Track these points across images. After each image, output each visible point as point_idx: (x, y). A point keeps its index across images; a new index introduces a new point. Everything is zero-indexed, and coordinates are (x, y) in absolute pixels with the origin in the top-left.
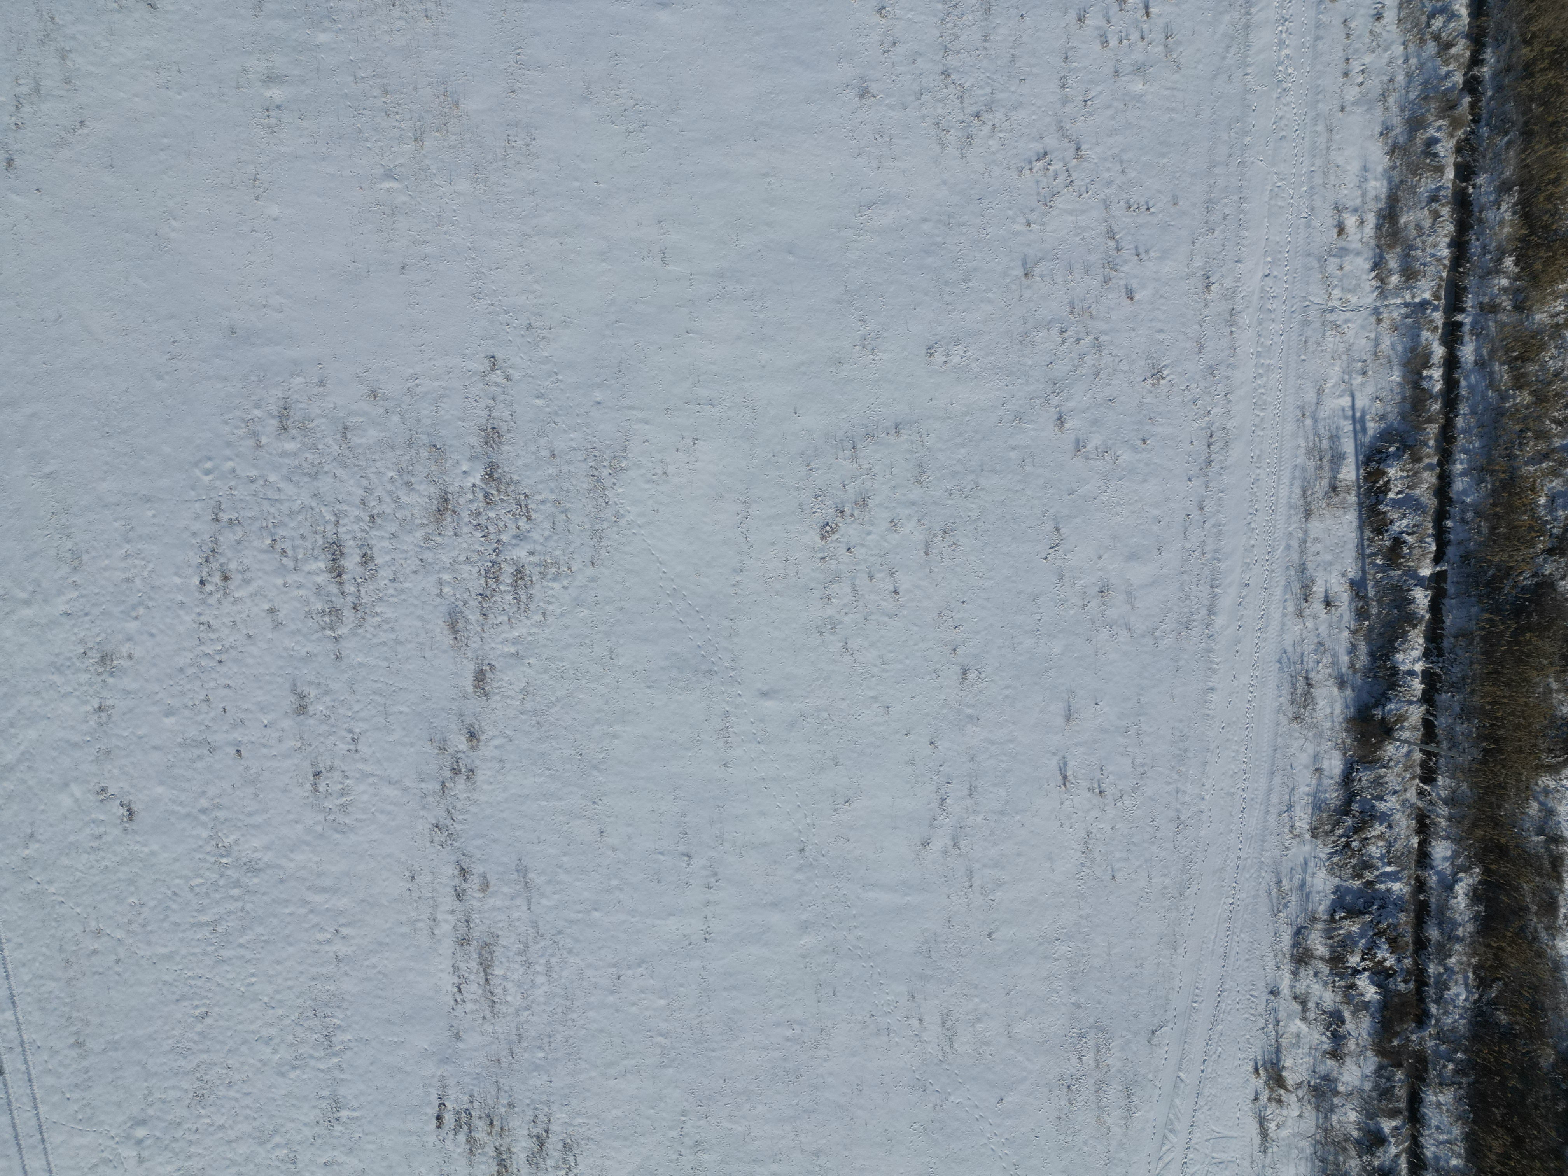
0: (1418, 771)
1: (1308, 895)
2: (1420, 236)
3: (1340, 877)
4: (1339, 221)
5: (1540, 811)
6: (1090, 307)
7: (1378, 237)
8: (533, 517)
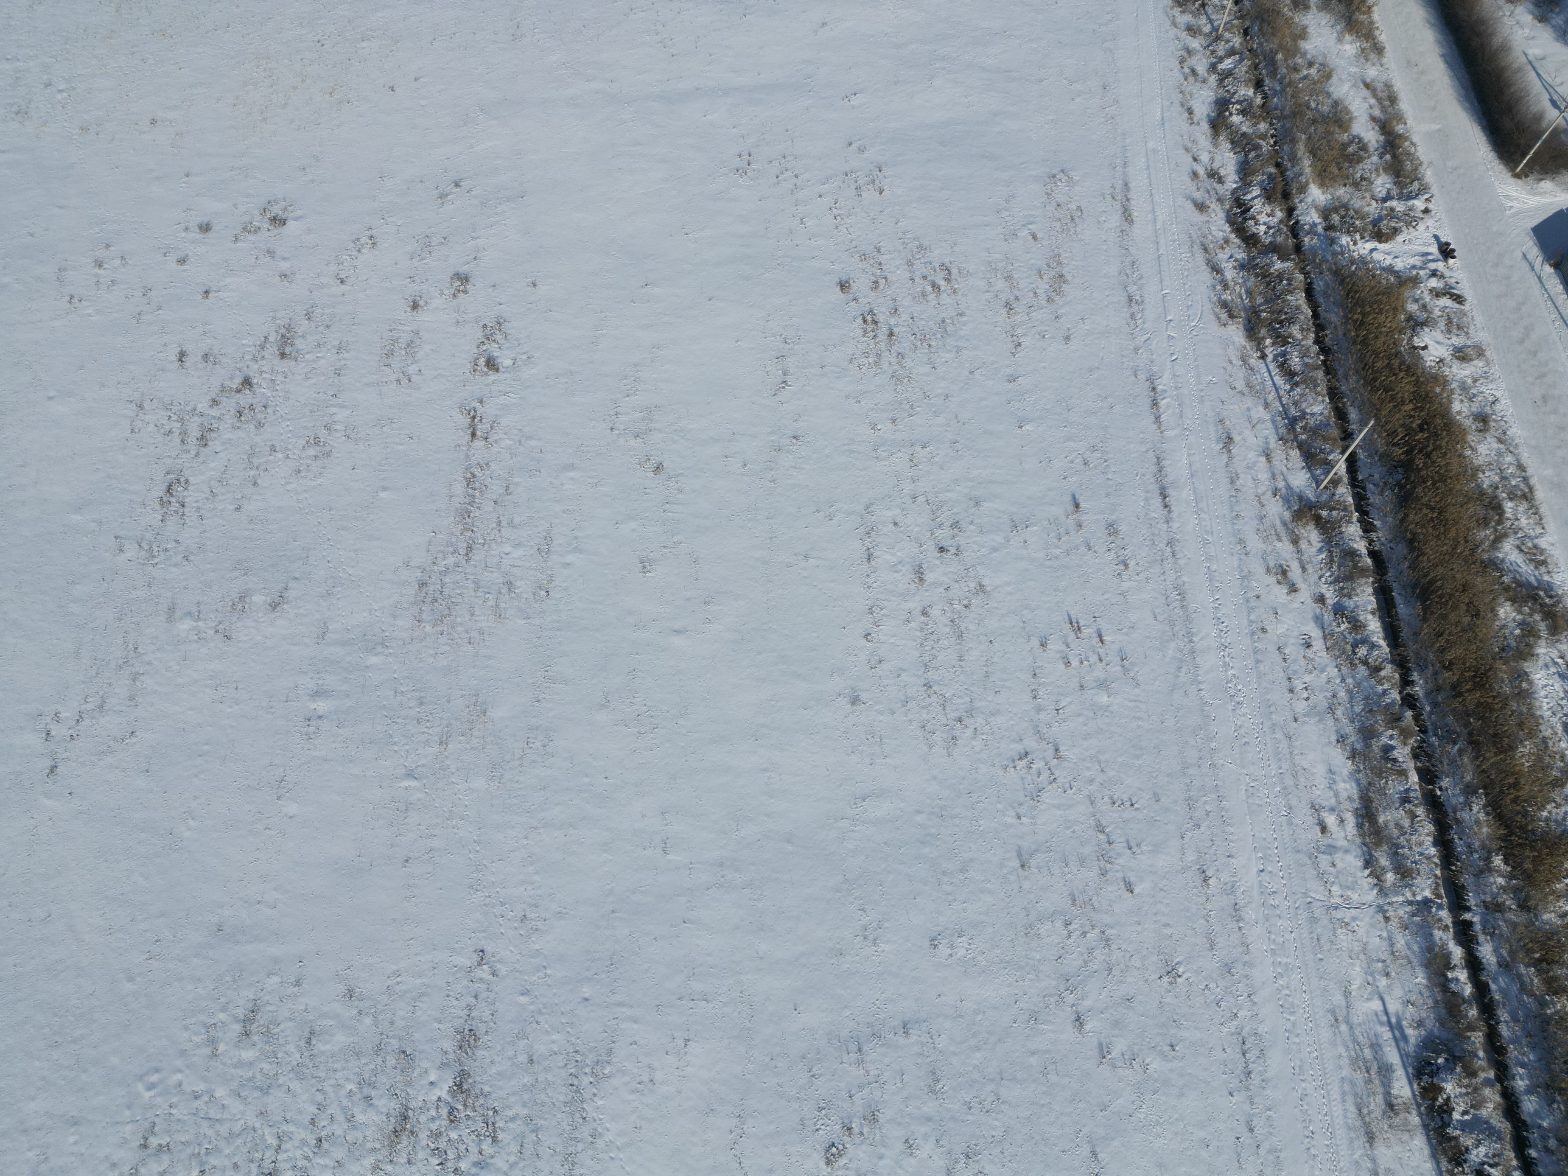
2: (1402, 835)
4: (1319, 820)
6: (1091, 900)
7: (1362, 835)
8: (500, 1138)
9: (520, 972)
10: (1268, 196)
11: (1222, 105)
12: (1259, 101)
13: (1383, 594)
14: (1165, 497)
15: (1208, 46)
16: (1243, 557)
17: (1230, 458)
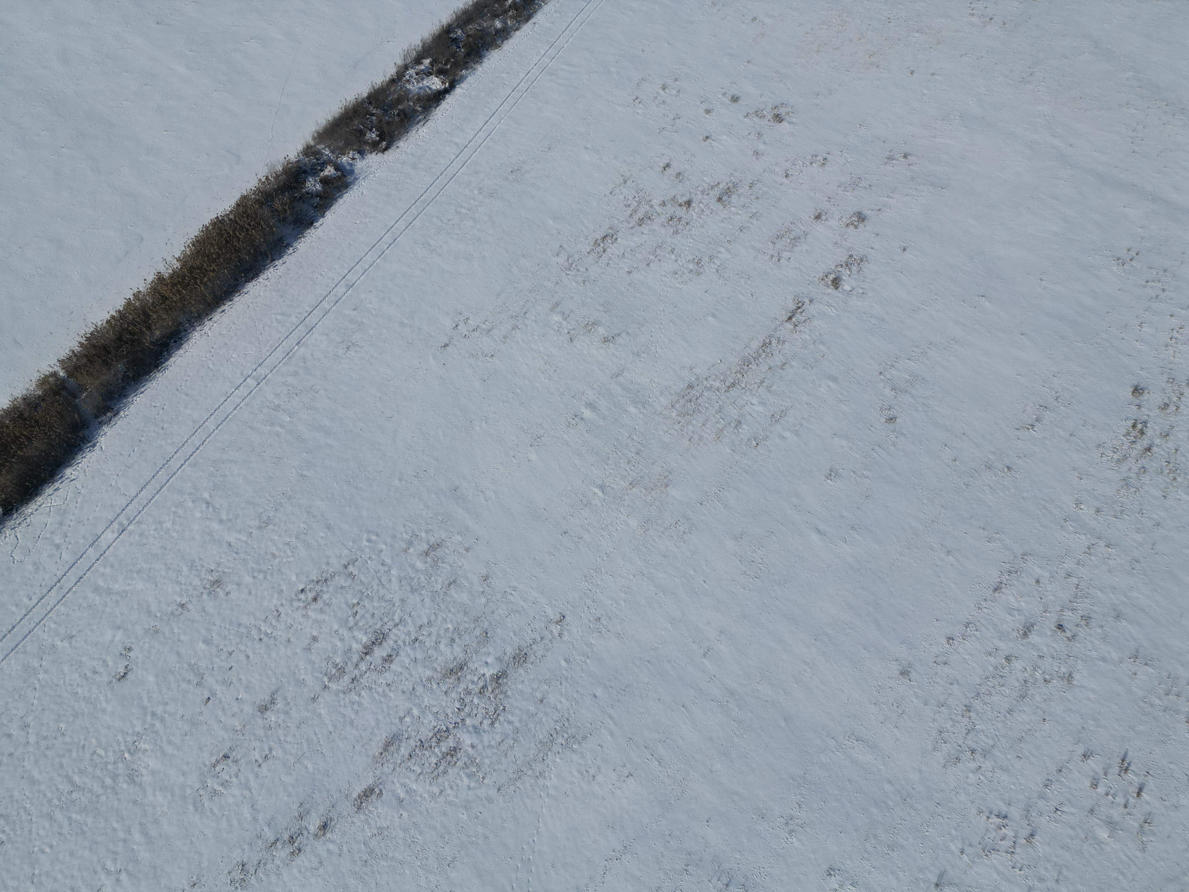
8: (496, 725)
9: (574, 647)
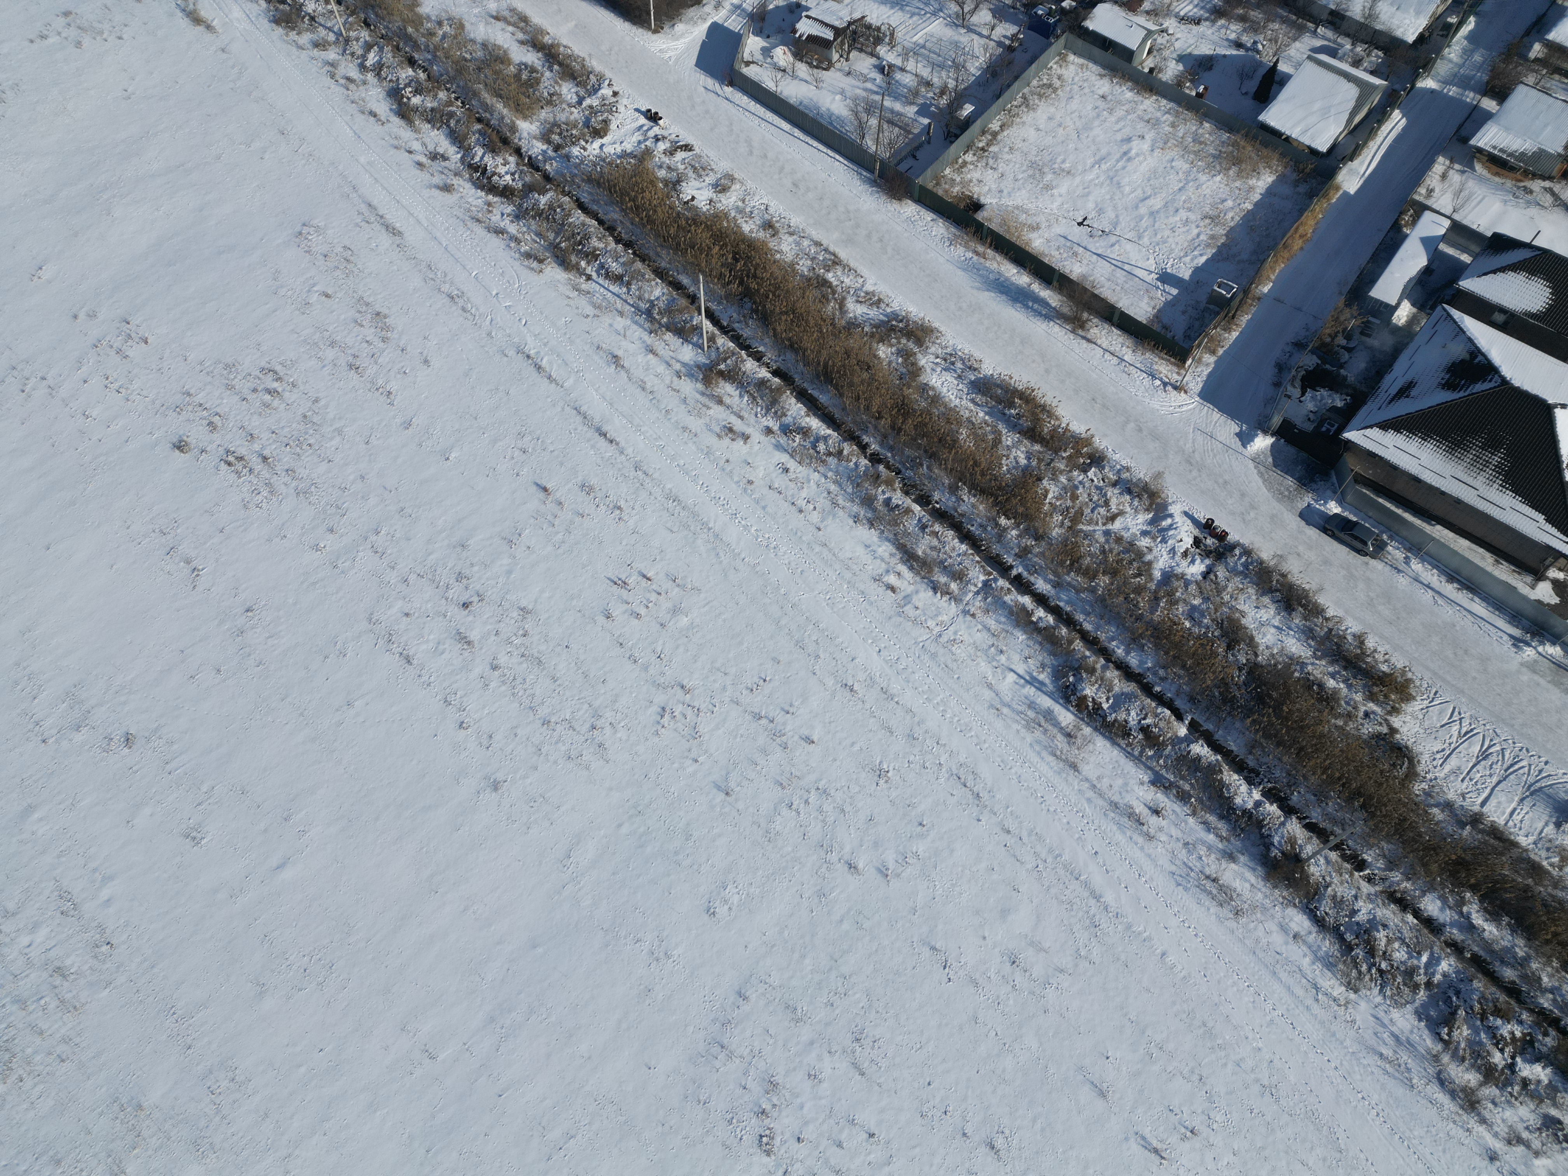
0: (1348, 866)
1: (1409, 1042)
2: (939, 552)
3: (1408, 1003)
4: (885, 585)
5: (1443, 811)
6: (792, 774)
10: (492, 149)
11: (395, 94)
12: (422, 76)
13: (803, 396)
14: (605, 435)
15: (345, 51)
16: (695, 439)
17: (627, 372)
